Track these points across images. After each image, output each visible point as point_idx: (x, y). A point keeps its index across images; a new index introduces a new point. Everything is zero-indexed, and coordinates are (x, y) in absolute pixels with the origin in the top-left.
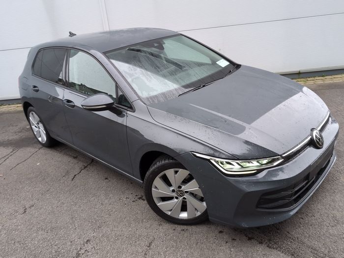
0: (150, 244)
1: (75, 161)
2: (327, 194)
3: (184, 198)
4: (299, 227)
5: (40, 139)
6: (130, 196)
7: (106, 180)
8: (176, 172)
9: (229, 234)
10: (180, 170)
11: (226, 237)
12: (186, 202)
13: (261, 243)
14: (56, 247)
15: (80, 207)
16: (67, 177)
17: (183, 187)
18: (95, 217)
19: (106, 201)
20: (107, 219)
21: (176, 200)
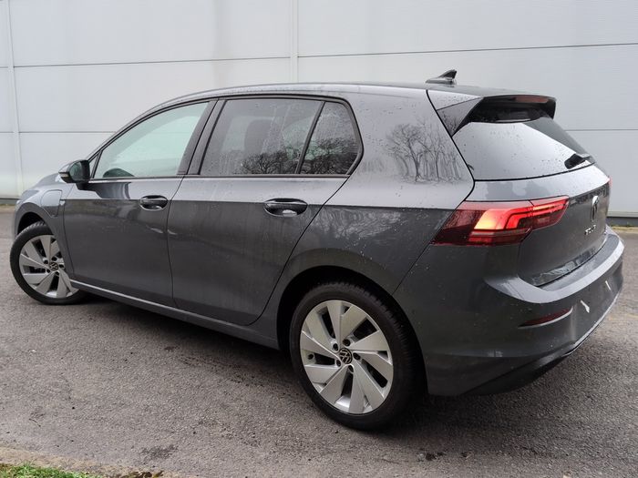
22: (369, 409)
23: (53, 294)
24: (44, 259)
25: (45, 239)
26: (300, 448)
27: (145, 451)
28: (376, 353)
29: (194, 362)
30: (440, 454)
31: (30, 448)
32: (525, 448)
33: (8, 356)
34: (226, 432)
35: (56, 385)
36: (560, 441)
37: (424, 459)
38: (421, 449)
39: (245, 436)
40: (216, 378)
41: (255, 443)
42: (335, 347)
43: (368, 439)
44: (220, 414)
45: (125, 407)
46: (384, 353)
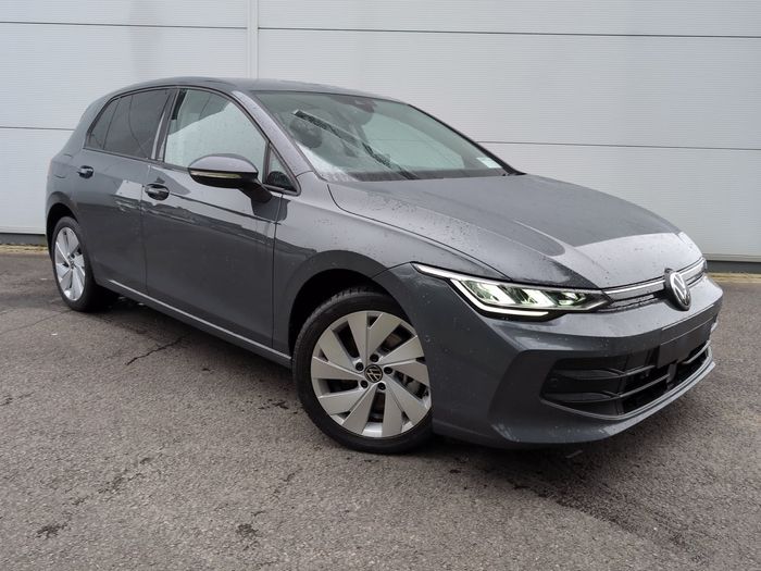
0: (290, 477)
1: (142, 338)
2: (693, 435)
3: (382, 386)
4: (630, 478)
5: (68, 294)
6: (256, 400)
7: (206, 372)
8: (371, 320)
9: (473, 476)
10: (381, 315)
11: (464, 480)
12: (384, 395)
13: (543, 495)
14: (69, 464)
15: (137, 406)
16: (116, 359)
17: (381, 358)
18: (170, 424)
19: (200, 403)
20: (197, 431)
21: (361, 389)
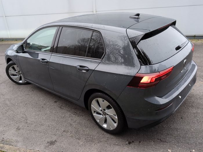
22: (112, 129)
23: (21, 82)
24: (16, 72)
25: (15, 66)
26: (92, 141)
27: (48, 142)
28: (113, 115)
29: (62, 107)
30: (133, 142)
31: (16, 142)
32: (159, 139)
33: (9, 106)
34: (71, 135)
35: (23, 117)
36: (169, 136)
37: (128, 144)
38: (127, 140)
39: (76, 136)
40: (69, 113)
41: (79, 139)
42: (101, 110)
43: (112, 136)
44: (70, 128)
45: (42, 126)
46: (115, 115)
